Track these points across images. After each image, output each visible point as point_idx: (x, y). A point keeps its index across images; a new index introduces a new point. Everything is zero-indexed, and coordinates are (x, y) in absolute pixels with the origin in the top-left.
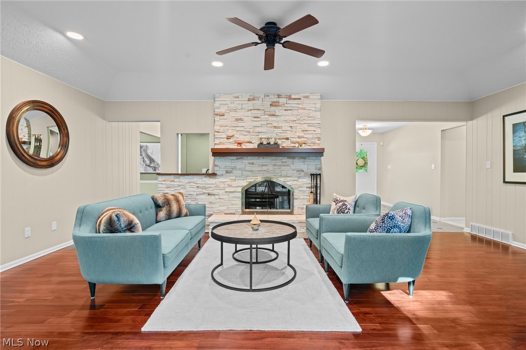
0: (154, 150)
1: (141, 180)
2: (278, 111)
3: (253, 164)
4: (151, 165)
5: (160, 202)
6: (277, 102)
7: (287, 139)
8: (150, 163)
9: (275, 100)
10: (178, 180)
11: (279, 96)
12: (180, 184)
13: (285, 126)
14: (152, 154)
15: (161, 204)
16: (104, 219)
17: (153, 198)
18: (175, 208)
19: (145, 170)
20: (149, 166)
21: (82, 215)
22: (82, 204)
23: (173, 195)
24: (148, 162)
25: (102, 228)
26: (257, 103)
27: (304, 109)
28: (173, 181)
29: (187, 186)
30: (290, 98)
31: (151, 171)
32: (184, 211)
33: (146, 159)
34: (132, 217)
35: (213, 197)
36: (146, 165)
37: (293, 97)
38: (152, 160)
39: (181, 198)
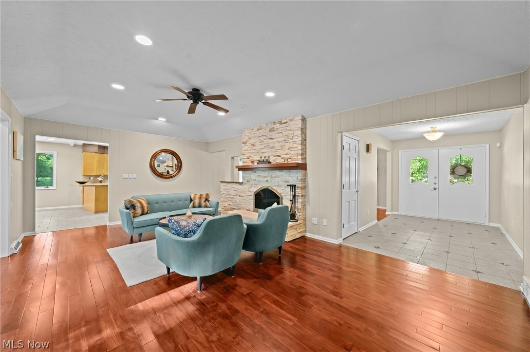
2: (274, 135)
3: (260, 176)
6: (274, 128)
7: (279, 156)
9: (273, 126)
10: (228, 185)
11: (274, 123)
12: (229, 188)
13: (277, 145)
18: (197, 201)
26: (262, 132)
27: (290, 130)
28: (226, 186)
30: (281, 123)
35: (241, 198)
37: (283, 122)
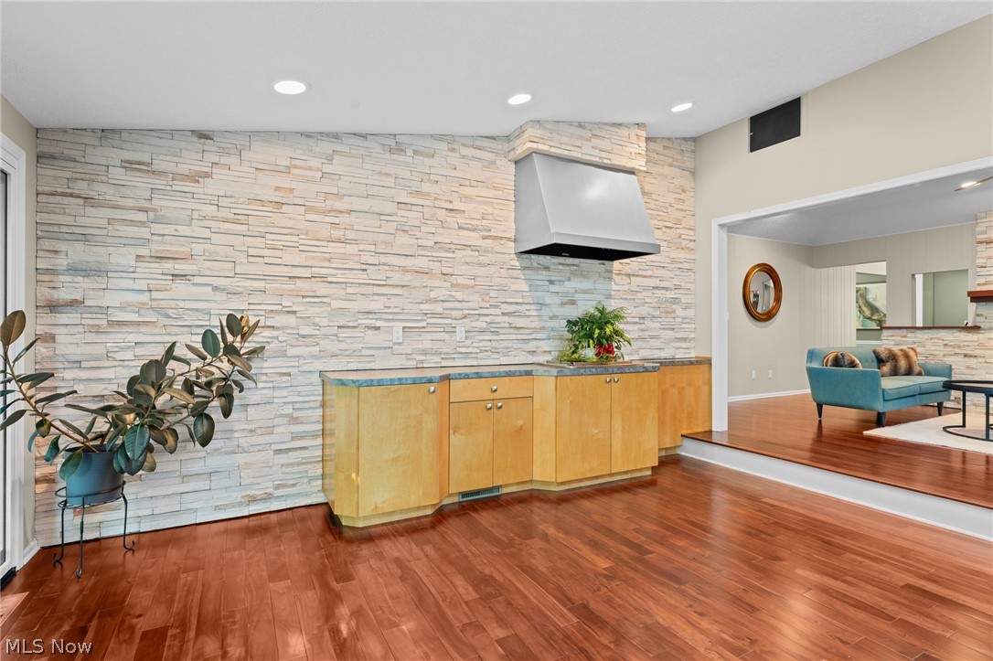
0: (878, 294)
1: (857, 339)
4: (874, 318)
5: (883, 356)
8: (872, 314)
10: (913, 335)
12: (916, 340)
14: (874, 300)
15: (884, 358)
16: (831, 357)
17: (874, 352)
18: (903, 363)
19: (863, 326)
20: (869, 318)
21: (812, 355)
22: (812, 347)
23: (901, 350)
24: (868, 313)
25: (829, 363)
28: (905, 336)
29: (929, 344)
31: (874, 326)
32: (917, 369)
33: (864, 309)
34: (854, 358)
35: (973, 360)
36: (865, 317)
38: (874, 310)
39: (912, 353)
